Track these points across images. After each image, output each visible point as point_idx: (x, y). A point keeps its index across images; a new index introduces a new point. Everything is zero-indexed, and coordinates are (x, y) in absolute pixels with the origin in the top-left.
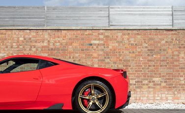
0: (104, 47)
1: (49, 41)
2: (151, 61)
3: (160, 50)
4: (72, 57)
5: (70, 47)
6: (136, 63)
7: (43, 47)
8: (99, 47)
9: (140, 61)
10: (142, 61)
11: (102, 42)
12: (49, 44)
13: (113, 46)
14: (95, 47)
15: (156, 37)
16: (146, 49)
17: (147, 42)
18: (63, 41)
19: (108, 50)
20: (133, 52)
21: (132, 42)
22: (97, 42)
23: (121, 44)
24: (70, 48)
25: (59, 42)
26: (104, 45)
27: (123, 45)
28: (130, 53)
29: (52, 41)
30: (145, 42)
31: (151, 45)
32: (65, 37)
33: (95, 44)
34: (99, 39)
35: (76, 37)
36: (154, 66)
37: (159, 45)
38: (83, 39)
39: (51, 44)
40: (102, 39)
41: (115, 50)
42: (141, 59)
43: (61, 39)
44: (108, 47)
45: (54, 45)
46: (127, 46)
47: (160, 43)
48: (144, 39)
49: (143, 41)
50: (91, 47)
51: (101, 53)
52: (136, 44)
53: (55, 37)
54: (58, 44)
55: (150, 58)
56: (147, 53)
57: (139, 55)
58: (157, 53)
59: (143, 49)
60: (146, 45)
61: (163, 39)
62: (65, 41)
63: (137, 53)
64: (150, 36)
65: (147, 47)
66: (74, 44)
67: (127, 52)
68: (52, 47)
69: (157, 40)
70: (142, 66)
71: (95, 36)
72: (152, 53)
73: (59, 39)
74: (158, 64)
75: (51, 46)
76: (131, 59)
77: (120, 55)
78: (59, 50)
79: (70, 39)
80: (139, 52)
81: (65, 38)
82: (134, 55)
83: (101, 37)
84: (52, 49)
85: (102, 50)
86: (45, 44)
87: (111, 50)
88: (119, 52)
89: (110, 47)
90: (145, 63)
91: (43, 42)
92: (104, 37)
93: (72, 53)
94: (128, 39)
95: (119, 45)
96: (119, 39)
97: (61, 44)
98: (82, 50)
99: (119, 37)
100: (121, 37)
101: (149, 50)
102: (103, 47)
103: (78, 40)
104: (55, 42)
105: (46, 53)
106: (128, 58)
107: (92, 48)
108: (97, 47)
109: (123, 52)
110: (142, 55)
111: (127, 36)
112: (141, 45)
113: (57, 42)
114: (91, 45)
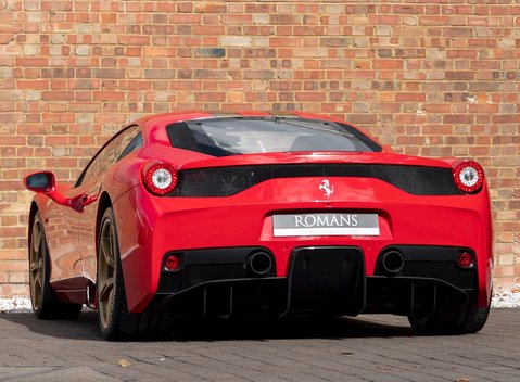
0: (274, 63)
1: (44, 38)
2: (458, 119)
3: (496, 75)
4: (140, 105)
5: (135, 61)
6: (400, 130)
7: (20, 61)
8: (252, 62)
9: (413, 119)
10: (422, 120)
11: (262, 42)
12: (45, 51)
13: (307, 60)
14: (235, 63)
15: (477, 21)
16: (441, 73)
17: (443, 43)
18: (105, 38)
19: (286, 75)
20: (389, 86)
21: (386, 43)
22: (243, 42)
23: (341, 52)
24: (134, 67)
25: (87, 39)
26: (272, 52)
27: (350, 54)
28: (375, 86)
29: (58, 34)
30: (435, 43)
31: (458, 53)
32: (113, 19)
33: (236, 52)
34: (252, 31)
35: (159, 18)
36: (470, 140)
37: (491, 53)
38: (185, 29)
39: (55, 51)
40: (265, 31)
41: (315, 75)
42: (420, 113)
43: (98, 27)
44: (287, 64)
45: (65, 52)
46: (362, 57)
47: (494, 46)
48: (431, 32)
49: (428, 39)
50: (220, 61)
51: (260, 87)
52: (400, 52)
53: (70, 18)
54: (83, 50)
55: (454, 108)
56: (442, 87)
57: (413, 97)
58: (482, 89)
59: (429, 73)
60: (441, 56)
61: (507, 32)
62: (112, 38)
63: (404, 90)
64: (455, 19)
65: (441, 64)
66: (152, 52)
67: (366, 85)
68: (58, 62)
69: (481, 33)
70: (420, 141)
71: (237, 16)
72: (463, 87)
73: (87, 29)
74: (486, 133)
75: (56, 59)
76: (379, 113)
77: (337, 97)
78: (88, 75)
79: (132, 29)
80: (413, 85)
81: (110, 25)
82: (391, 97)
83: (261, 19)
84: (58, 72)
85: (265, 75)
86: (30, 50)
87: (299, 74)
88: (334, 85)
89: (298, 64)
90: (433, 130)
91: (21, 40)
92: (274, 19)
93: (143, 86)
94: (369, 31)
95: (333, 54)
96: (333, 29)
97: (97, 50)
98: (182, 75)
99: (333, 21)
100: (342, 20)
101: (450, 75)
102: (266, 63)
103: (165, 31)
104: (72, 40)
105: (35, 86)
106: (367, 108)
107: (225, 65)
108: (244, 64)
109: (348, 85)
110: (422, 98)
111: (363, 19)
112: (421, 52)
113: (80, 40)
114: (220, 52)
